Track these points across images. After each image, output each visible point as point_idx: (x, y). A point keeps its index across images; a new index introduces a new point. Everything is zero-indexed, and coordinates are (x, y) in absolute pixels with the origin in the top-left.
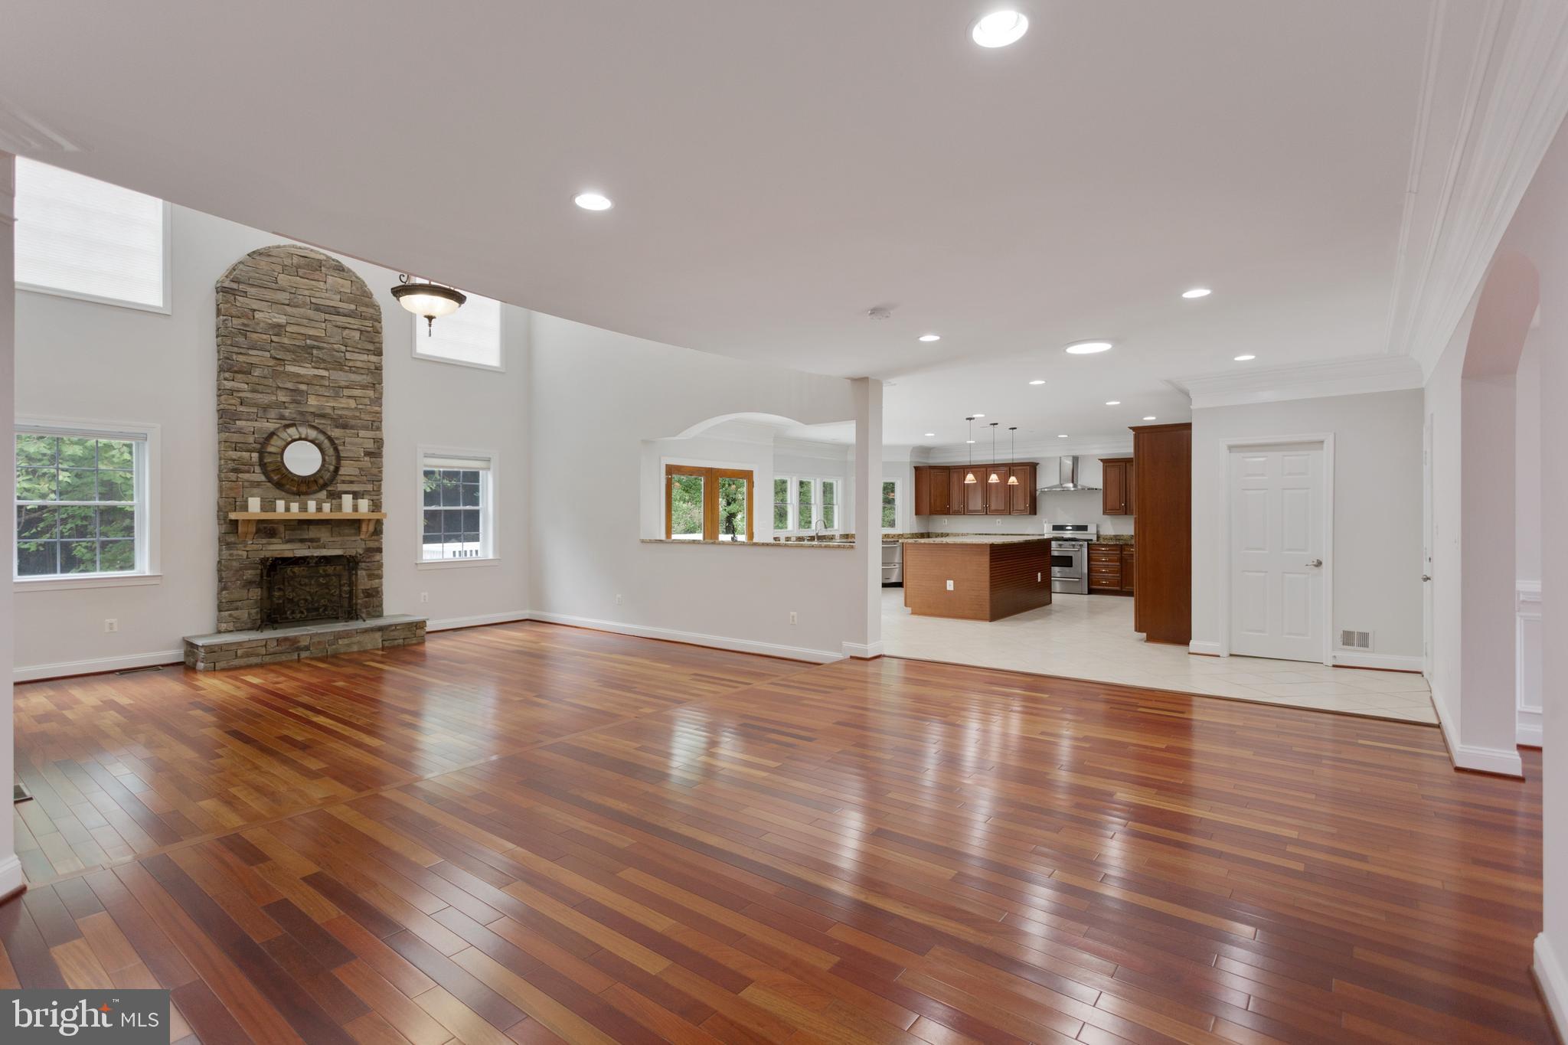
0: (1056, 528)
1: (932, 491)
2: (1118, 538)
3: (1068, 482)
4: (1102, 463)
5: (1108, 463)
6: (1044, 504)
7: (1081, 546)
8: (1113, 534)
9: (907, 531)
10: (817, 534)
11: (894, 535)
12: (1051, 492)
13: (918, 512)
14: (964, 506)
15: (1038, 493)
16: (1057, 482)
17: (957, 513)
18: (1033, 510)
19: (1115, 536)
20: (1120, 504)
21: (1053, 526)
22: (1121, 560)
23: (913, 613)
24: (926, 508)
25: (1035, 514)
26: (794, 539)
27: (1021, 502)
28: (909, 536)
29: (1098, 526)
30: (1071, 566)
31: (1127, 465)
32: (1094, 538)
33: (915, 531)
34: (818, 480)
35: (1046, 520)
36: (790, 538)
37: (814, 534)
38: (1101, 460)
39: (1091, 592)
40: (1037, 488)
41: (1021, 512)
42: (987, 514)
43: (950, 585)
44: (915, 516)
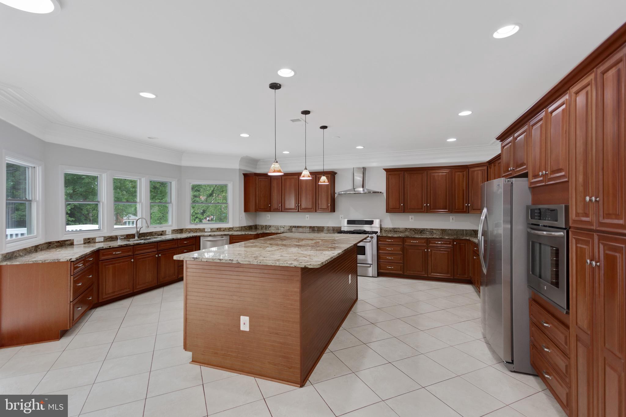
0: (350, 222)
1: (257, 193)
2: (395, 230)
3: (359, 187)
4: (385, 172)
5: (390, 172)
6: (341, 204)
7: (372, 238)
8: (392, 227)
9: (237, 225)
10: (138, 232)
11: (225, 229)
12: (346, 194)
13: (246, 210)
14: (281, 205)
15: (336, 195)
16: (350, 187)
17: (277, 210)
18: (333, 209)
19: (394, 229)
20: (400, 204)
21: (348, 221)
22: (403, 249)
23: (194, 361)
24: (252, 206)
25: (334, 211)
26: (102, 239)
27: (324, 202)
28: (238, 229)
29: (381, 221)
30: (364, 254)
31: (405, 173)
32: (379, 231)
33: (244, 224)
34: (143, 180)
35: (342, 216)
36: (94, 239)
37: (133, 232)
38: (385, 169)
39: (379, 274)
40: (336, 191)
41: (324, 210)
42: (298, 211)
43: (245, 323)
44: (243, 213)
